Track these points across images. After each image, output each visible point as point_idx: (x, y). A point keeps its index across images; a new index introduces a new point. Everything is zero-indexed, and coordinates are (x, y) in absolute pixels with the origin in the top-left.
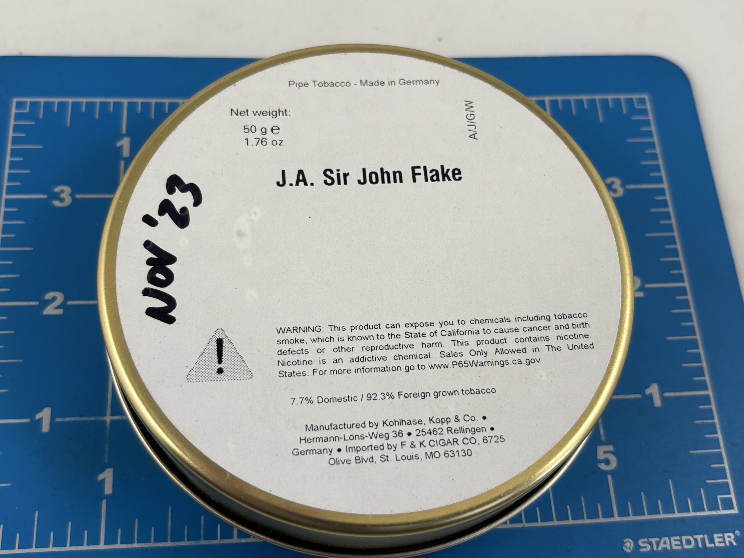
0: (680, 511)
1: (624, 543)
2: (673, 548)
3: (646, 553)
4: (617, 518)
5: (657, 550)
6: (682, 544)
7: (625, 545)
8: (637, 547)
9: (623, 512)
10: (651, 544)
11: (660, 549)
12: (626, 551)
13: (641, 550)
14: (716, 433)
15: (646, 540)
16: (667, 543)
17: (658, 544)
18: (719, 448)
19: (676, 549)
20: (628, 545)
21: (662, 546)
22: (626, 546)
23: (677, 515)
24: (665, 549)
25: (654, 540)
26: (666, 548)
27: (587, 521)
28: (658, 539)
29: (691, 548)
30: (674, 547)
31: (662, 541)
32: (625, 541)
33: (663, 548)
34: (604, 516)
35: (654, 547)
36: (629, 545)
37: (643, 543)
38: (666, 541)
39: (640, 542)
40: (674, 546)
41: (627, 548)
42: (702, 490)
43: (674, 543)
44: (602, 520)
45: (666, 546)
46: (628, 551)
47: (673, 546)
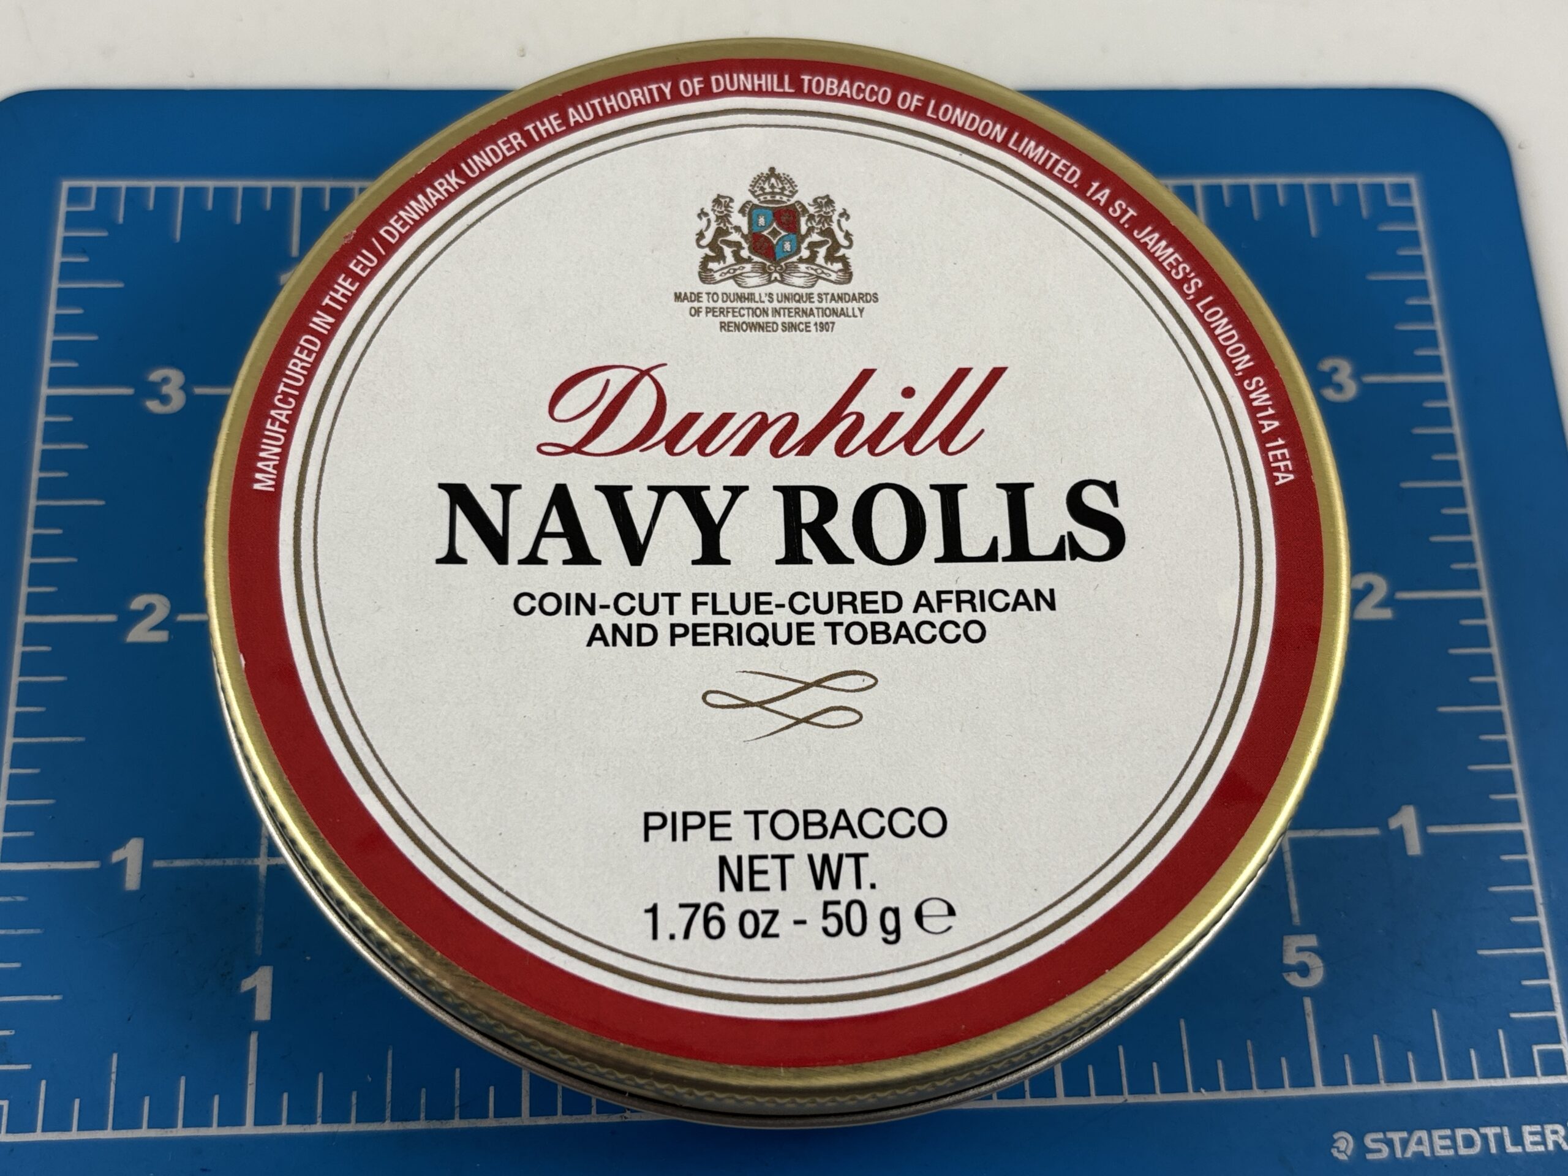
0: (1452, 1077)
1: (1335, 1141)
2: (1437, 1154)
3: (1380, 1163)
4: (1320, 1089)
5: (1403, 1158)
6: (1454, 1146)
7: (1335, 1145)
8: (1361, 1148)
9: (1334, 1077)
10: (1390, 1143)
11: (1409, 1154)
12: (1337, 1158)
13: (1370, 1156)
14: (1535, 914)
15: (1380, 1136)
16: (1424, 1143)
17: (1405, 1143)
18: (1541, 945)
19: (1442, 1156)
20: (1342, 1145)
21: (1413, 1148)
22: (1338, 1148)
23: (1447, 1084)
24: (1419, 1155)
25: (1396, 1136)
26: (1422, 1153)
27: (1257, 1094)
28: (1405, 1135)
29: (1475, 1155)
30: (1438, 1152)
31: (1415, 1138)
32: (1336, 1136)
33: (1415, 1153)
34: (1294, 1085)
35: (1397, 1152)
36: (1344, 1145)
37: (1374, 1141)
38: (1423, 1139)
39: (1369, 1140)
40: (1439, 1150)
41: (1339, 1151)
42: (1501, 1033)
43: (1438, 1143)
44: (1288, 1092)
45: (1421, 1148)
46: (1342, 1157)
47: (1437, 1149)
